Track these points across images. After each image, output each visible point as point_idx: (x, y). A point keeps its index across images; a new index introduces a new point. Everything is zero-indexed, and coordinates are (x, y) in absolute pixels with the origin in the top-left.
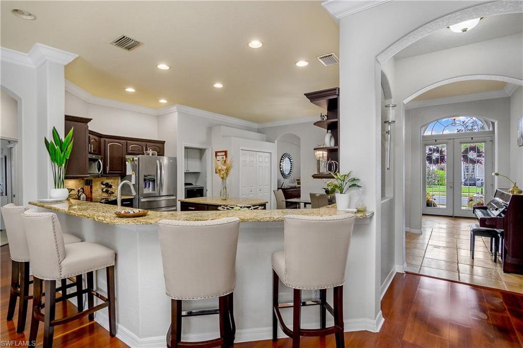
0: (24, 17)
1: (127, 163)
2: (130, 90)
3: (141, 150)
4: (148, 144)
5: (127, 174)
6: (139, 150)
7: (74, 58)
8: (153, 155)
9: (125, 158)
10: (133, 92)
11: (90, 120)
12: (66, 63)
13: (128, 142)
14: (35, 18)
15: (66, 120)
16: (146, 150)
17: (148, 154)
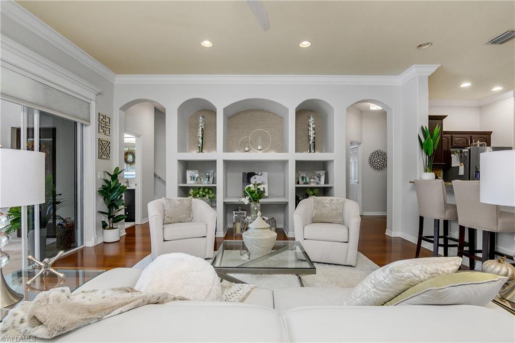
0: (424, 47)
1: (452, 155)
2: (466, 85)
3: (466, 143)
4: (472, 135)
5: (452, 166)
6: (464, 143)
7: (437, 68)
8: (481, 145)
9: (450, 151)
10: (468, 87)
11: (445, 117)
12: (430, 74)
13: (453, 135)
14: (432, 44)
15: (429, 119)
16: (471, 142)
17: (476, 145)
